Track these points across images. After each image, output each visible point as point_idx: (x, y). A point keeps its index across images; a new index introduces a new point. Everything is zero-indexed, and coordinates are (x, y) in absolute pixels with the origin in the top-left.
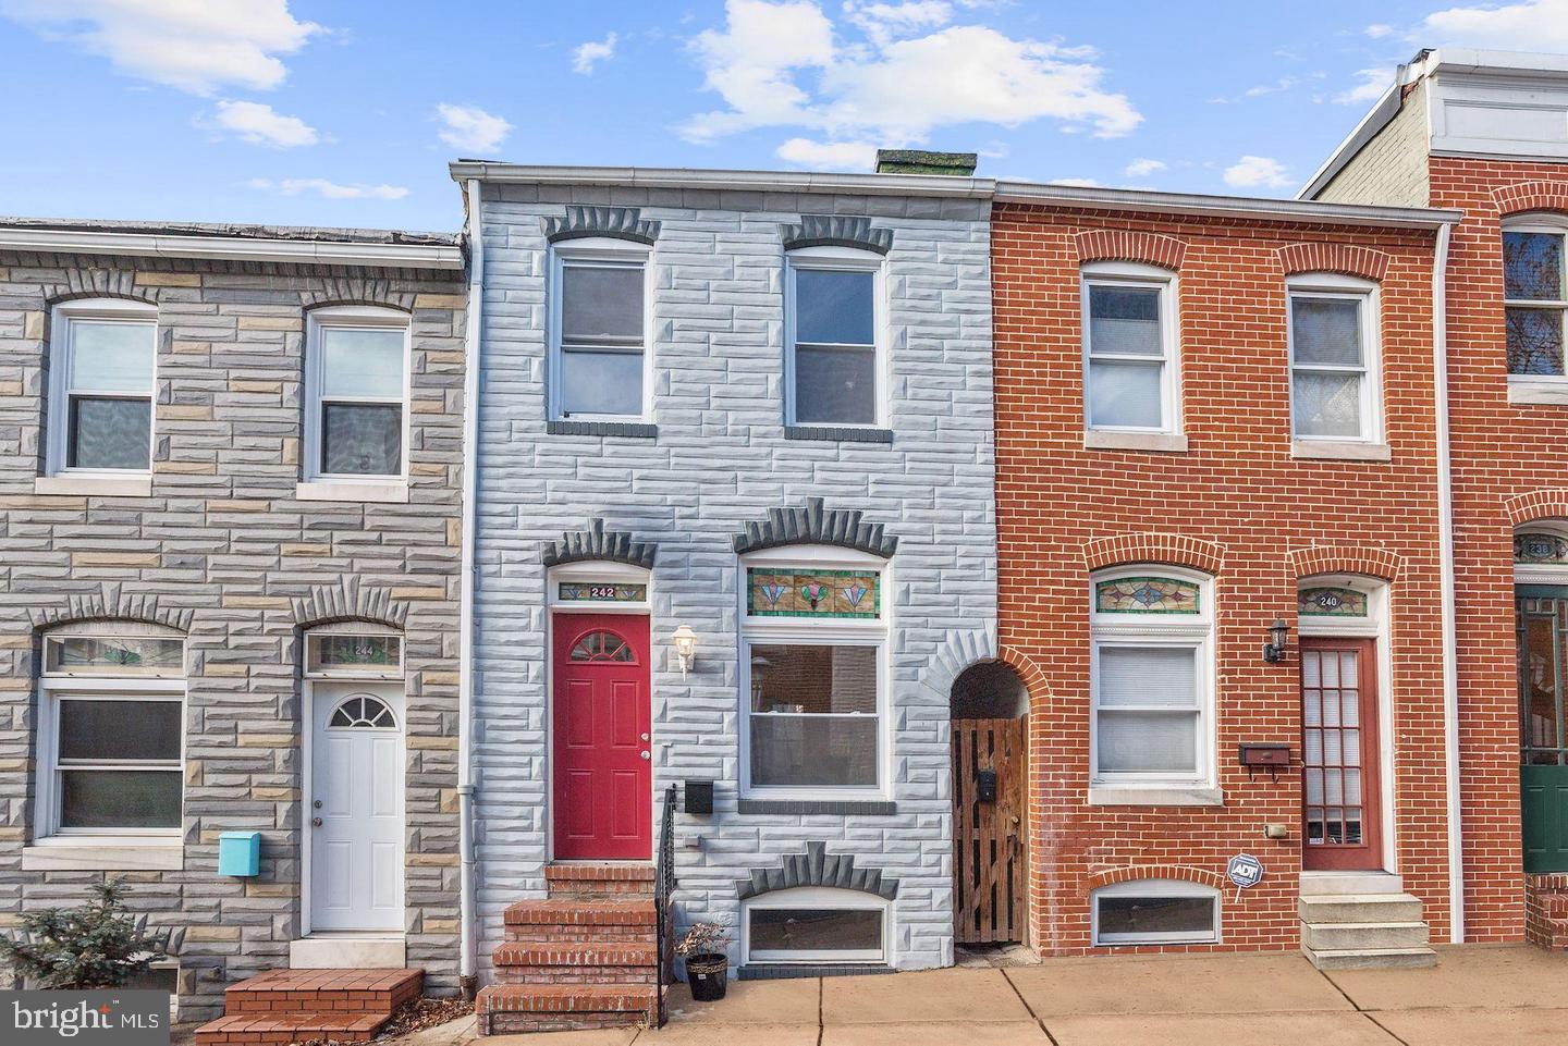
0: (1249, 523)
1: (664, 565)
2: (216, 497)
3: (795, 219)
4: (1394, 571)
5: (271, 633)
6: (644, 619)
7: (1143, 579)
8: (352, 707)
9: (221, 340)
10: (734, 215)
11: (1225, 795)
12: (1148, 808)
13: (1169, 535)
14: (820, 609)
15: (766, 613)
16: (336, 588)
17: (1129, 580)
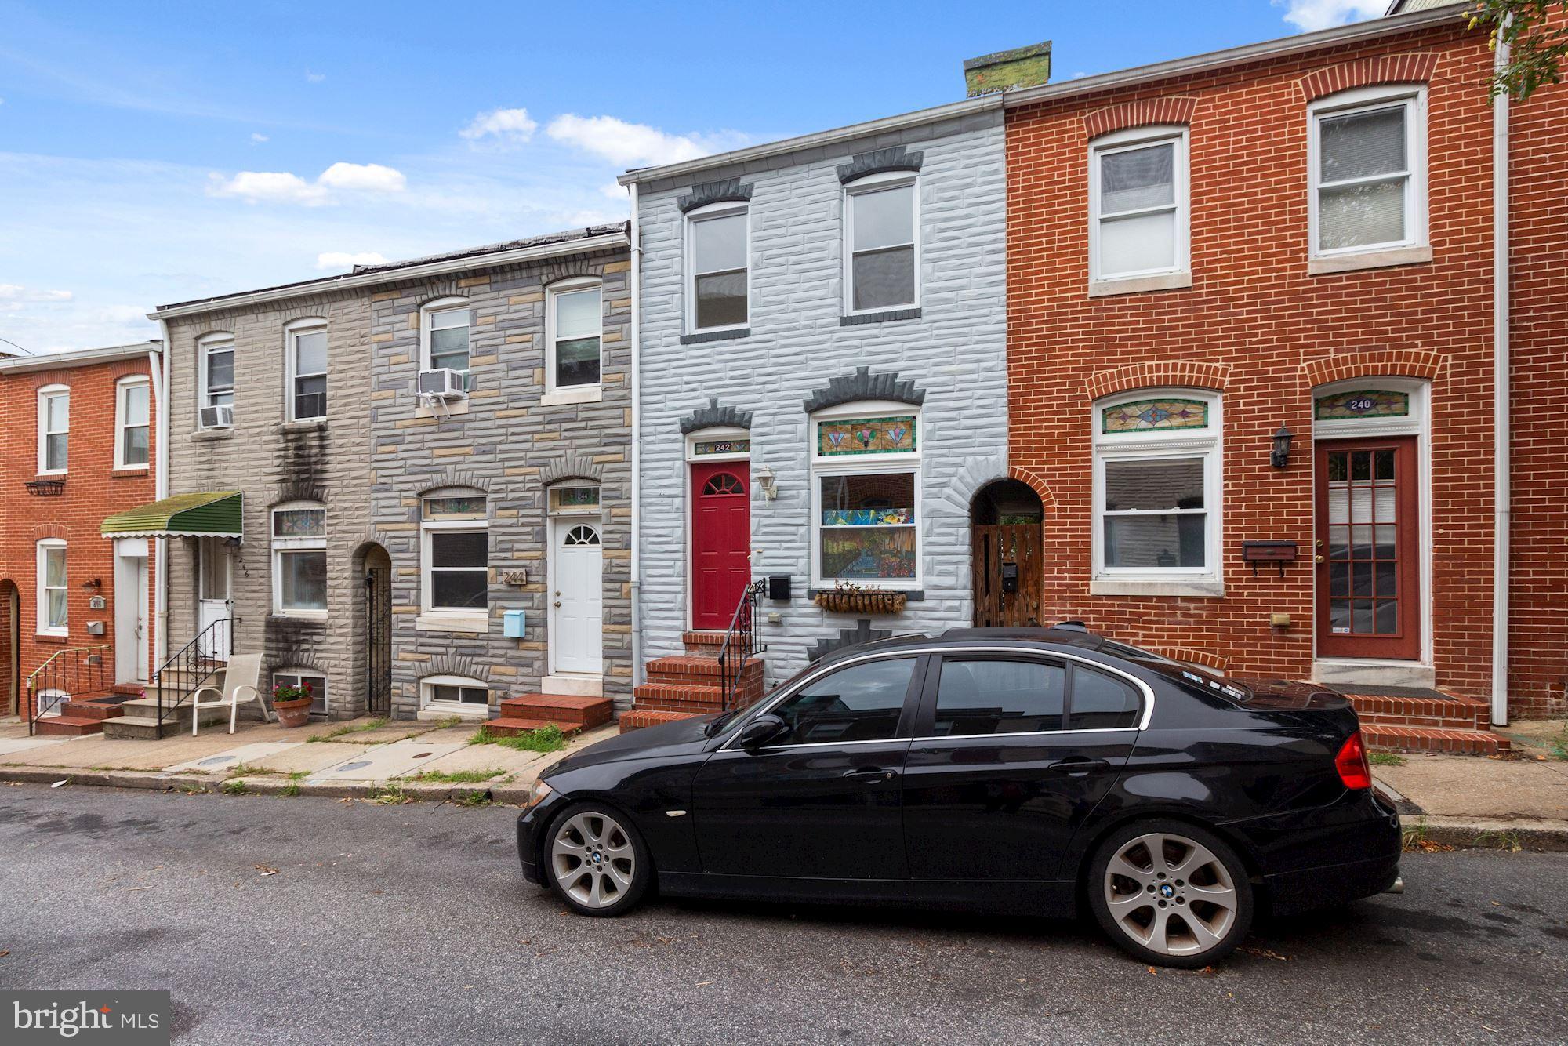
0: (1259, 342)
1: (757, 426)
2: (500, 410)
3: (849, 160)
4: (1432, 370)
5: (529, 490)
6: (744, 465)
7: (1150, 401)
8: (576, 532)
9: (501, 313)
10: (805, 167)
11: (1228, 588)
12: (1149, 598)
13: (1170, 362)
14: (871, 447)
15: (831, 454)
16: (563, 459)
17: (1136, 403)
